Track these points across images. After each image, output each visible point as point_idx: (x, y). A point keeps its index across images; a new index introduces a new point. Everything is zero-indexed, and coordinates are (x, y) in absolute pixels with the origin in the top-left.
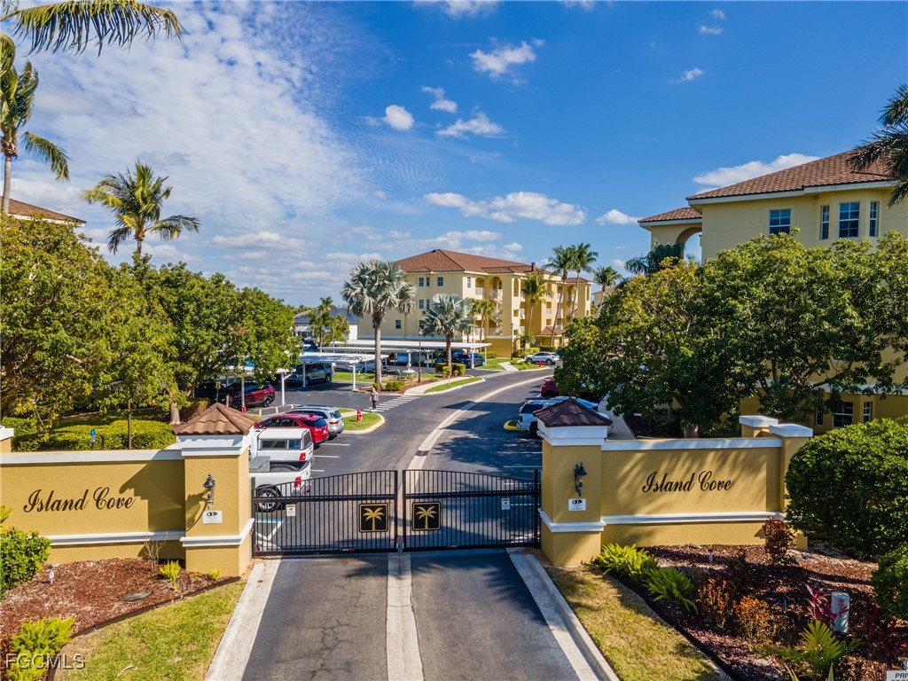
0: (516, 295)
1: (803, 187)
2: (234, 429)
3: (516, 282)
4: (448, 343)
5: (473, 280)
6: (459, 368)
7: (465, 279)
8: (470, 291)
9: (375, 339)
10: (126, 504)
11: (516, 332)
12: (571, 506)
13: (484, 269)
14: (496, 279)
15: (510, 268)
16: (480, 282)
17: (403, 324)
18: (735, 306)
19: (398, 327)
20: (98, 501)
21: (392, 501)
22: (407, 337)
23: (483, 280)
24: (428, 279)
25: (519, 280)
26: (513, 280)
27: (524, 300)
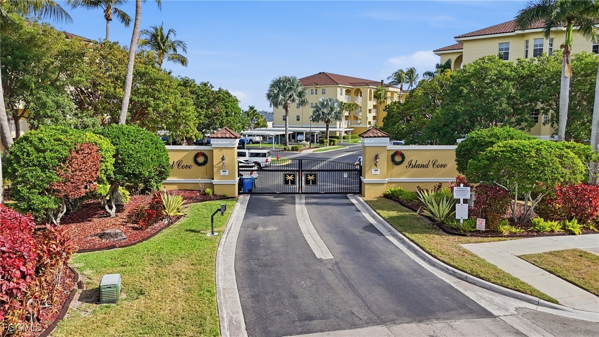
0: (370, 100)
1: (515, 30)
2: (233, 136)
3: (370, 91)
4: (327, 129)
5: (344, 90)
6: (334, 141)
7: (339, 90)
8: (343, 98)
9: (286, 127)
10: (189, 167)
11: (370, 123)
12: (373, 172)
13: (351, 84)
14: (358, 90)
15: (367, 83)
16: (348, 92)
17: (301, 118)
18: (462, 89)
19: (298, 120)
20: (178, 166)
21: (298, 172)
22: (303, 126)
23: (350, 91)
24: (316, 90)
25: (373, 90)
26: (369, 90)
27: (375, 104)
